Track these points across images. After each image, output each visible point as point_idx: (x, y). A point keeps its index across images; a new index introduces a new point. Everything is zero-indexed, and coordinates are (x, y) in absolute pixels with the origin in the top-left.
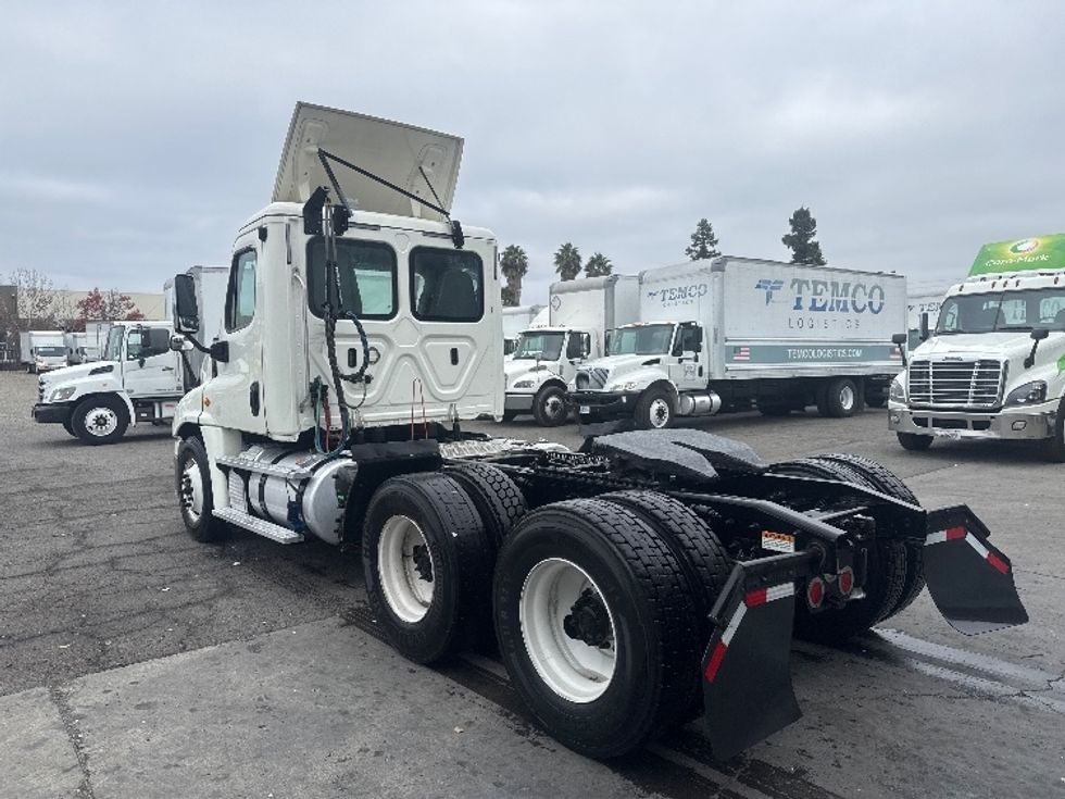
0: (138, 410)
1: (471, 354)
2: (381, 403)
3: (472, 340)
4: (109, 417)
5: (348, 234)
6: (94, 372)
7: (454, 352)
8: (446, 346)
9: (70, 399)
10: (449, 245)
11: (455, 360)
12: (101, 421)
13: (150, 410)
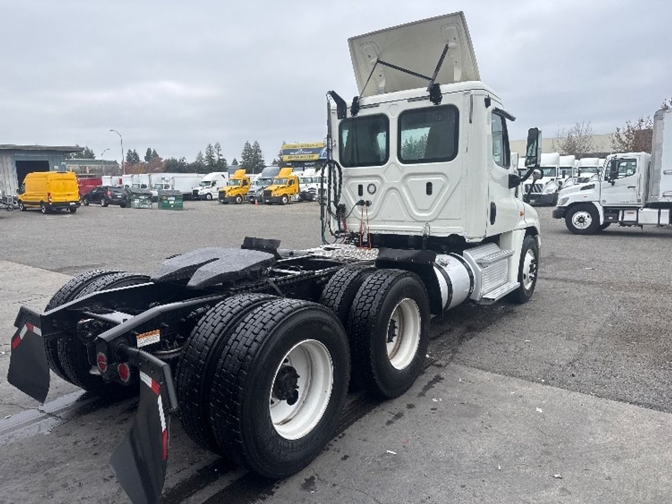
0: (607, 214)
1: (444, 187)
2: (376, 219)
3: (445, 175)
4: (586, 217)
5: (359, 114)
6: (583, 188)
7: (429, 185)
8: (424, 181)
9: (564, 205)
10: (428, 104)
11: (429, 191)
12: (581, 220)
13: (616, 215)
